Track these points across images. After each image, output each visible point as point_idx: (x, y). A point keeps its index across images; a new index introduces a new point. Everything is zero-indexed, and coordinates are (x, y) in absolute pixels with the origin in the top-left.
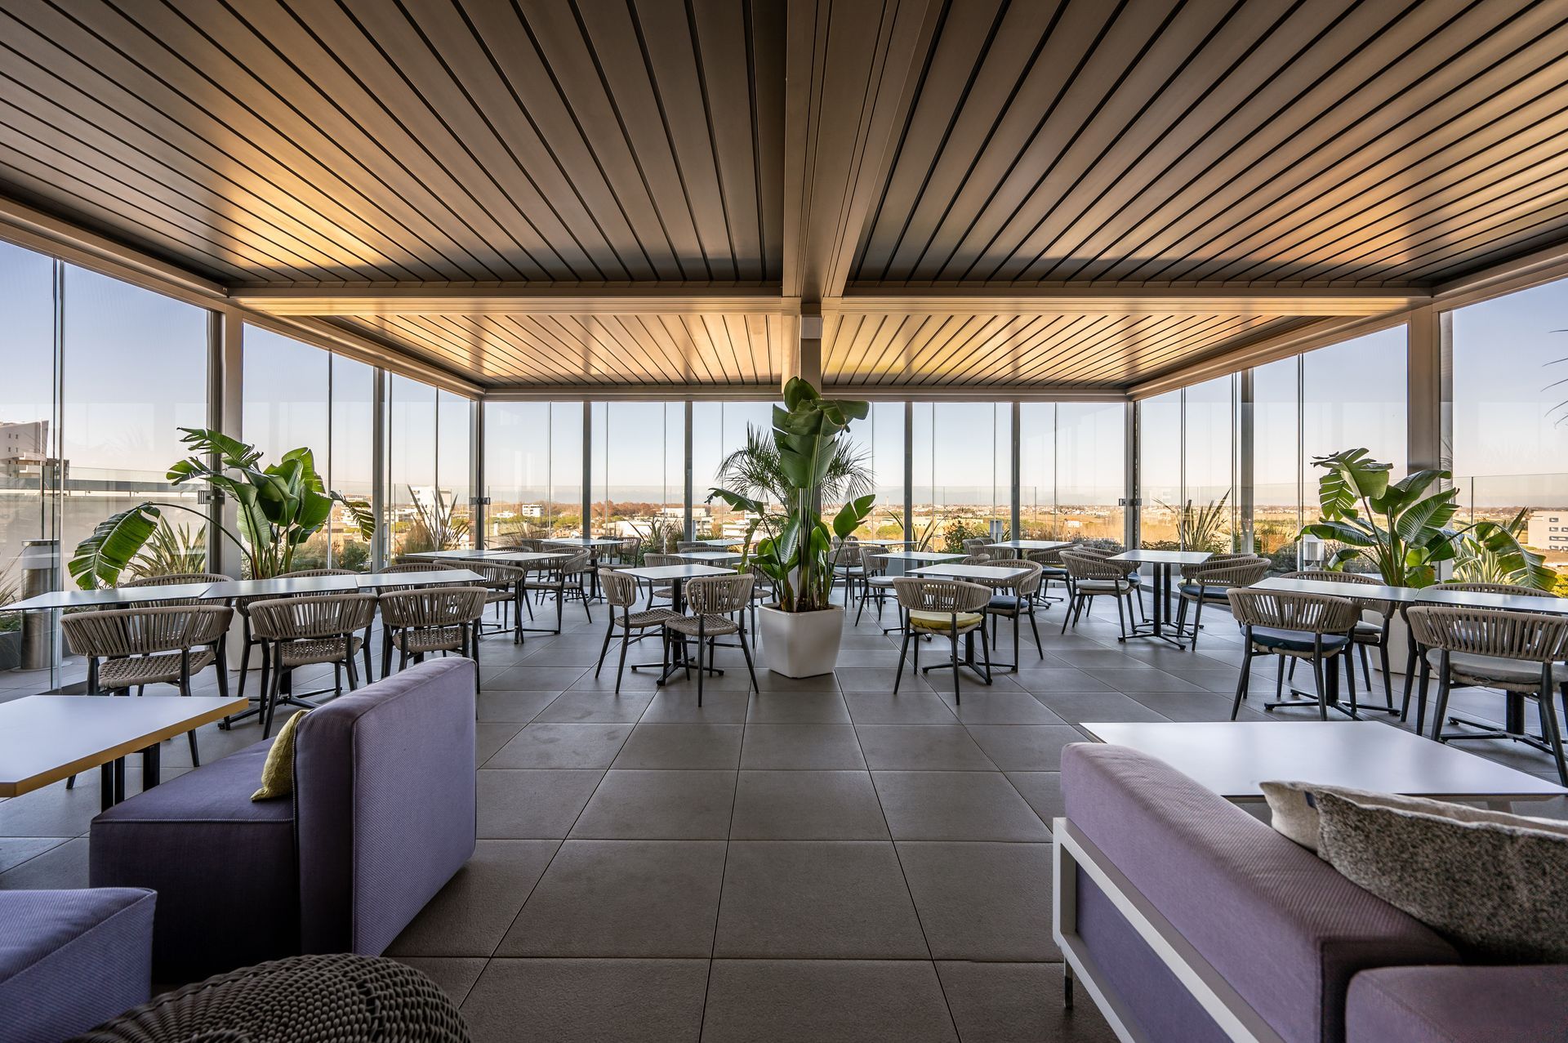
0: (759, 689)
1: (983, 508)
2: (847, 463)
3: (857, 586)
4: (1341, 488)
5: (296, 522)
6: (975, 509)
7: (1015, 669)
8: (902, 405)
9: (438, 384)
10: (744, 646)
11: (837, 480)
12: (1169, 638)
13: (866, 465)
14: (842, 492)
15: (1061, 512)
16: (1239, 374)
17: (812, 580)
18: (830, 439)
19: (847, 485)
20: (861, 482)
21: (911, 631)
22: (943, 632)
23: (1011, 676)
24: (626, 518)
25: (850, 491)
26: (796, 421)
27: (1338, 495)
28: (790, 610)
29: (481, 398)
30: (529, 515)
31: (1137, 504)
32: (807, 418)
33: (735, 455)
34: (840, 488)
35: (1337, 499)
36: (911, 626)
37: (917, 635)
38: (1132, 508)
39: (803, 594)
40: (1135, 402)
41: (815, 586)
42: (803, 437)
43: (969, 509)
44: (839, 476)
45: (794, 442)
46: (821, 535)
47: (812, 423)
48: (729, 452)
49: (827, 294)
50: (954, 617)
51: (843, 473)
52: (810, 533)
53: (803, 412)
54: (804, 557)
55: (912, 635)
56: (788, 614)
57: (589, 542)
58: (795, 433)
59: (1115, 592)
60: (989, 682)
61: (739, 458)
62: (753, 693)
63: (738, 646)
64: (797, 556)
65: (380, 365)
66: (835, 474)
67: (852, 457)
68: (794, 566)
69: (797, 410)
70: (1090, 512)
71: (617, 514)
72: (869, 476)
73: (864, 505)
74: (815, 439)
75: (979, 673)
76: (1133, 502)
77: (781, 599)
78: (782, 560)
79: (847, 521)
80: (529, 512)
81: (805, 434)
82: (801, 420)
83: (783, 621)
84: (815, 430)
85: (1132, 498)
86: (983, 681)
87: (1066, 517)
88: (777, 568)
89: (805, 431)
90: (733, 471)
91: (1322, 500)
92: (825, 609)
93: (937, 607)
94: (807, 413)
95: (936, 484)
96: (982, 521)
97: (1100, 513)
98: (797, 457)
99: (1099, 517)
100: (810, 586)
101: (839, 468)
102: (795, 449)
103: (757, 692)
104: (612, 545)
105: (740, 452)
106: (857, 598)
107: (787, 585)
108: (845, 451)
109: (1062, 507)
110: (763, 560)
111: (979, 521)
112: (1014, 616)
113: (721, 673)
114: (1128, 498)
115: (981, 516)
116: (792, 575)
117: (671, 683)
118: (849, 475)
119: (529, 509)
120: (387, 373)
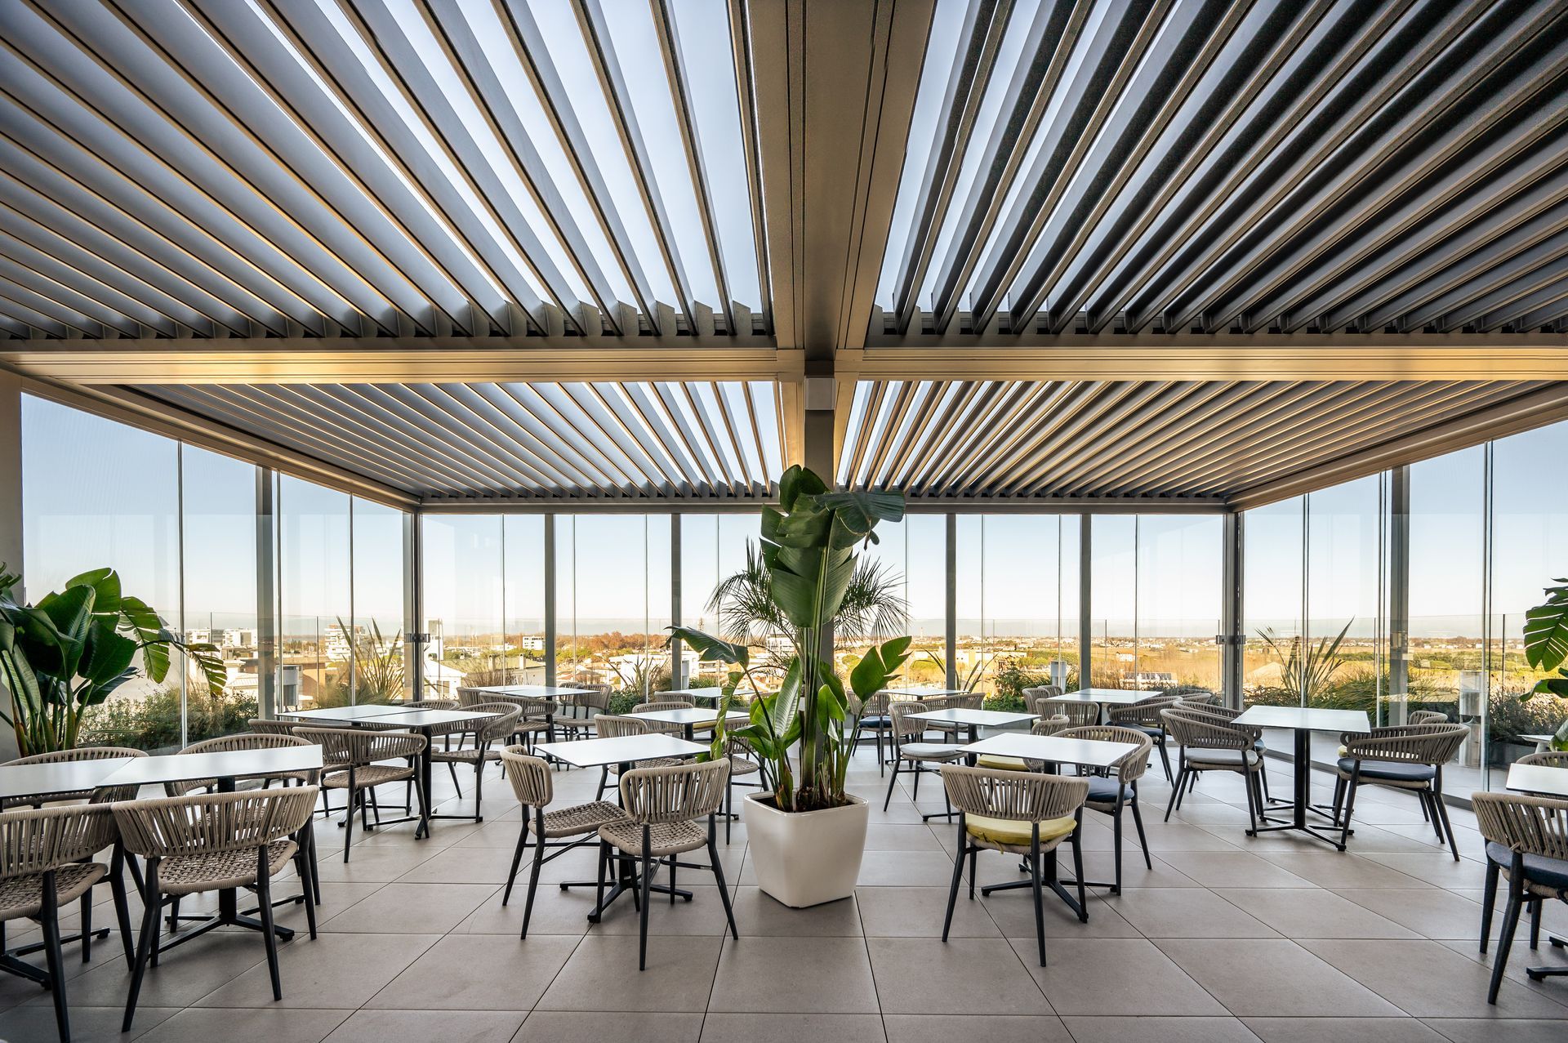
0: (739, 932)
1: (1026, 640)
2: (874, 590)
3: (887, 744)
4: (1557, 624)
5: (81, 674)
6: (1018, 641)
7: (1116, 890)
8: (942, 518)
9: (352, 490)
10: (716, 867)
11: (861, 612)
12: (1316, 831)
13: (898, 593)
14: (868, 629)
15: (1112, 644)
16: (1389, 473)
17: (819, 759)
18: (844, 553)
19: (874, 618)
20: (892, 615)
21: (968, 845)
22: (1016, 848)
23: (1112, 902)
24: (634, 651)
25: (878, 625)
26: (793, 527)
27: (1552, 633)
28: (787, 809)
29: (417, 510)
30: (529, 648)
31: (1239, 642)
32: (809, 522)
33: (733, 580)
34: (865, 621)
35: (1549, 640)
36: (968, 837)
37: (974, 850)
38: (1232, 647)
39: (807, 781)
40: (1236, 514)
41: (825, 768)
42: (806, 551)
43: (1011, 642)
44: (863, 607)
45: (792, 558)
46: (831, 697)
47: (818, 531)
48: (726, 575)
49: (841, 345)
50: (1036, 828)
51: (869, 603)
52: (816, 693)
53: (803, 514)
54: (807, 728)
55: (968, 851)
56: (785, 814)
57: (554, 691)
58: (791, 546)
59: (1240, 768)
60: (1083, 917)
61: (736, 584)
62: (730, 938)
63: (706, 867)
64: (798, 724)
65: (266, 465)
66: (858, 604)
67: (881, 583)
68: (792, 740)
69: (794, 511)
70: (1144, 645)
71: (626, 647)
72: (902, 608)
73: (895, 651)
74: (822, 553)
75: (1066, 898)
76: (1233, 640)
77: (776, 789)
78: (777, 732)
79: (871, 676)
80: (530, 644)
81: (808, 546)
82: (800, 525)
83: (779, 823)
84: (822, 541)
85: (1232, 634)
86: (1073, 914)
87: (1118, 649)
88: (770, 743)
89: (808, 541)
90: (728, 600)
91: (1528, 640)
92: (839, 804)
93: (1008, 814)
94: (810, 515)
95: (985, 617)
96: (1025, 654)
97: (1154, 646)
98: (798, 581)
99: (1153, 650)
100: (817, 768)
101: (862, 595)
102: (795, 571)
103: (736, 937)
104: (576, 695)
105: (739, 576)
106: (887, 762)
107: (785, 769)
108: (871, 576)
109: (1113, 639)
110: (749, 731)
111: (1023, 654)
112: (1116, 813)
113: (688, 898)
114: (1228, 634)
115: (1024, 649)
116: (793, 751)
117: (610, 918)
118: (876, 606)
119: (530, 641)
120: (274, 474)
